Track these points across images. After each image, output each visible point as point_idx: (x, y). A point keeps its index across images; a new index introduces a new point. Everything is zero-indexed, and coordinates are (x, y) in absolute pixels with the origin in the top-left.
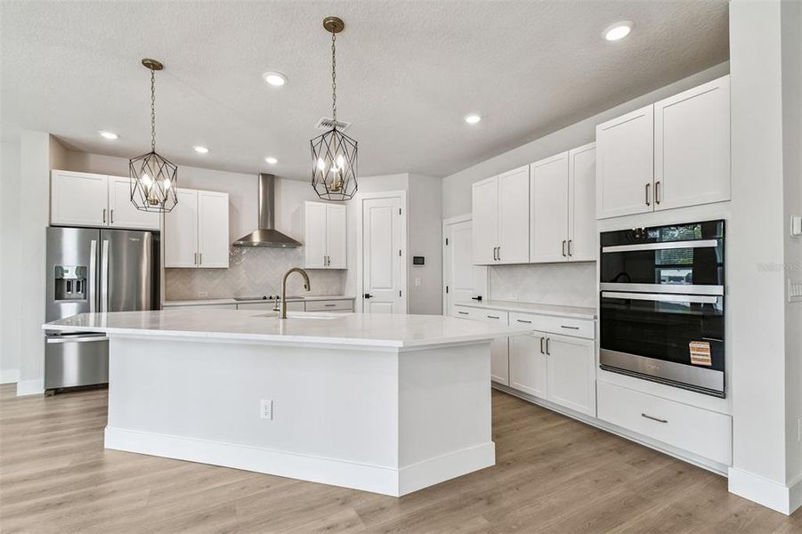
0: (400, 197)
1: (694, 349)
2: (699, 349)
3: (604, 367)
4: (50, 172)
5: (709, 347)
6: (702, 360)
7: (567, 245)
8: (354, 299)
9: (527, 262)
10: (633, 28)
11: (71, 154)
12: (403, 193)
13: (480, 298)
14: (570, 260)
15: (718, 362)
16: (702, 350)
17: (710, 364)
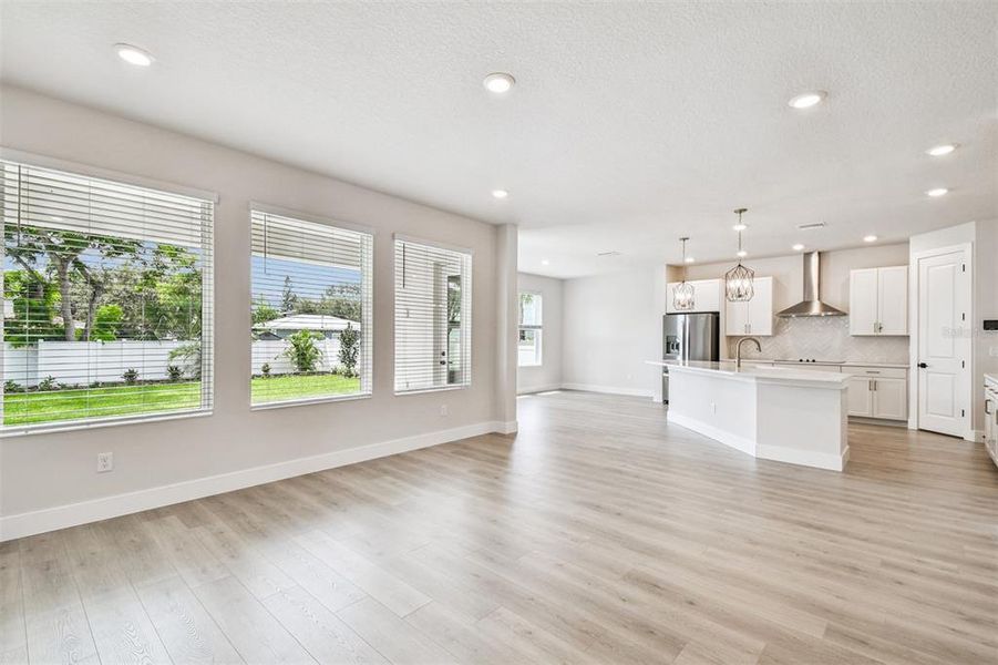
0: (963, 251)
4: (667, 283)
8: (907, 368)
11: (678, 272)
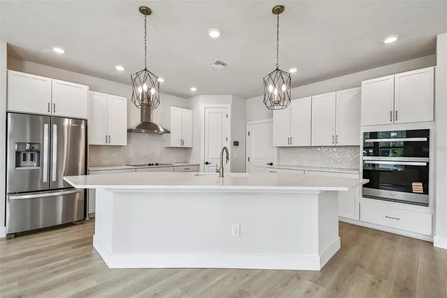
0: (227, 108)
1: (414, 186)
2: (417, 186)
3: (364, 196)
4: (7, 72)
5: (422, 184)
6: (419, 190)
7: (335, 138)
8: (199, 165)
9: (310, 145)
10: (399, 38)
12: (229, 106)
13: (271, 164)
14: (336, 145)
15: (426, 191)
16: (419, 186)
17: (422, 192)
